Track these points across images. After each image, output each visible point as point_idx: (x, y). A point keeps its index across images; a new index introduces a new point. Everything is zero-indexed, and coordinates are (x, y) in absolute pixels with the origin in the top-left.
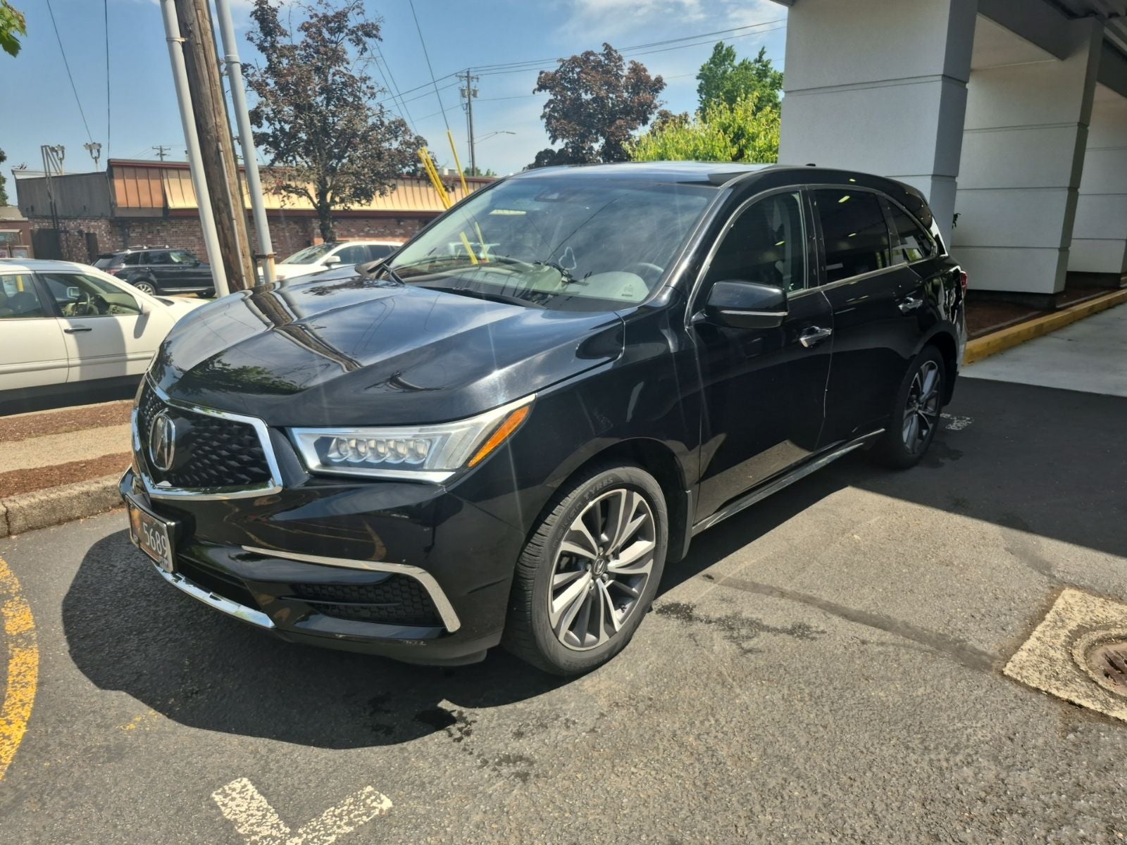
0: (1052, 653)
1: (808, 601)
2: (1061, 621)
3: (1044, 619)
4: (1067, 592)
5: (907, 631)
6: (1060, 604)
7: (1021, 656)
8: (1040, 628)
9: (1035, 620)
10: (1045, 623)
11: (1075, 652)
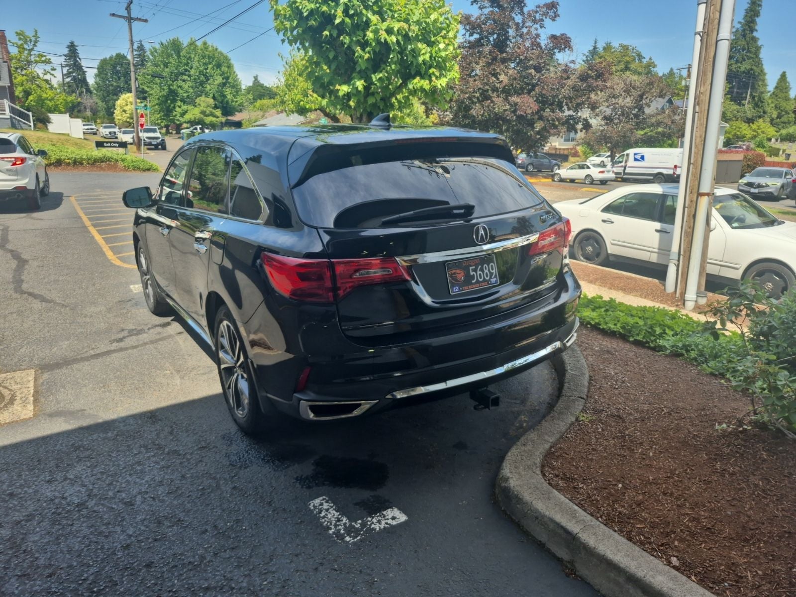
0: (19, 386)
1: (121, 350)
2: (25, 402)
3: (33, 396)
4: (31, 414)
5: (87, 359)
6: (31, 407)
7: (31, 378)
8: (32, 391)
9: (36, 393)
10: (31, 395)
11: (9, 392)
